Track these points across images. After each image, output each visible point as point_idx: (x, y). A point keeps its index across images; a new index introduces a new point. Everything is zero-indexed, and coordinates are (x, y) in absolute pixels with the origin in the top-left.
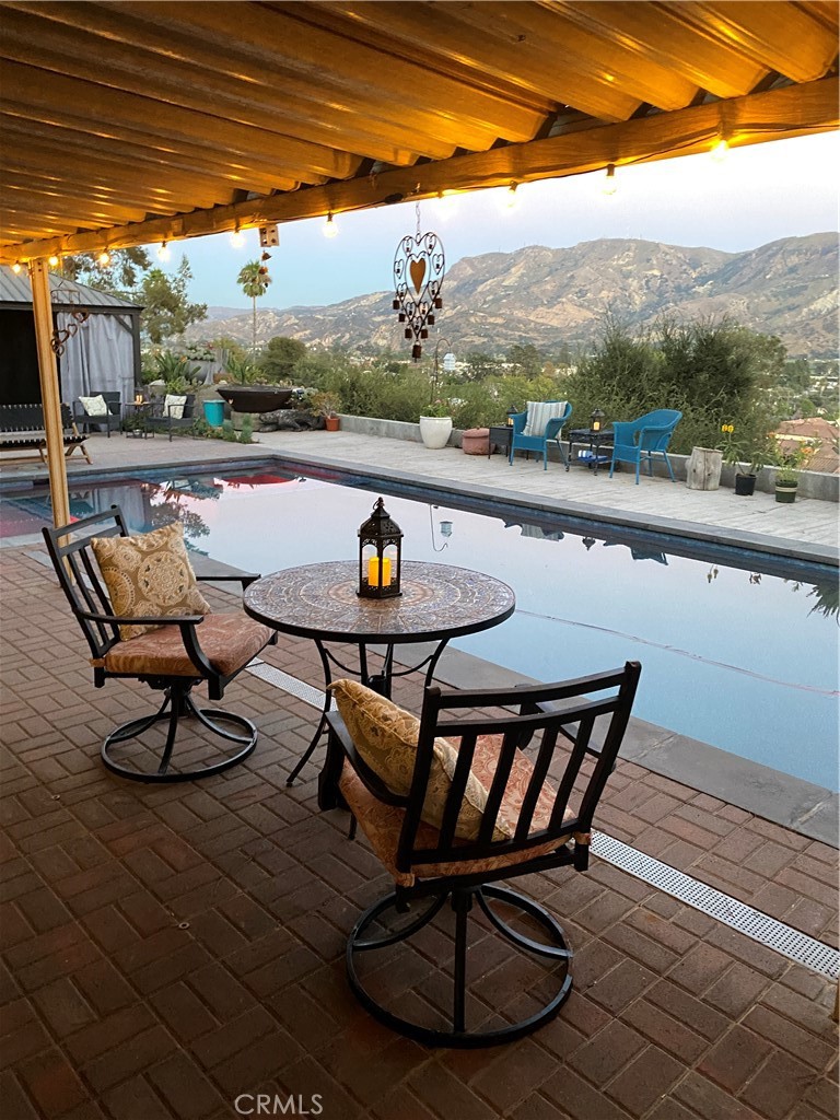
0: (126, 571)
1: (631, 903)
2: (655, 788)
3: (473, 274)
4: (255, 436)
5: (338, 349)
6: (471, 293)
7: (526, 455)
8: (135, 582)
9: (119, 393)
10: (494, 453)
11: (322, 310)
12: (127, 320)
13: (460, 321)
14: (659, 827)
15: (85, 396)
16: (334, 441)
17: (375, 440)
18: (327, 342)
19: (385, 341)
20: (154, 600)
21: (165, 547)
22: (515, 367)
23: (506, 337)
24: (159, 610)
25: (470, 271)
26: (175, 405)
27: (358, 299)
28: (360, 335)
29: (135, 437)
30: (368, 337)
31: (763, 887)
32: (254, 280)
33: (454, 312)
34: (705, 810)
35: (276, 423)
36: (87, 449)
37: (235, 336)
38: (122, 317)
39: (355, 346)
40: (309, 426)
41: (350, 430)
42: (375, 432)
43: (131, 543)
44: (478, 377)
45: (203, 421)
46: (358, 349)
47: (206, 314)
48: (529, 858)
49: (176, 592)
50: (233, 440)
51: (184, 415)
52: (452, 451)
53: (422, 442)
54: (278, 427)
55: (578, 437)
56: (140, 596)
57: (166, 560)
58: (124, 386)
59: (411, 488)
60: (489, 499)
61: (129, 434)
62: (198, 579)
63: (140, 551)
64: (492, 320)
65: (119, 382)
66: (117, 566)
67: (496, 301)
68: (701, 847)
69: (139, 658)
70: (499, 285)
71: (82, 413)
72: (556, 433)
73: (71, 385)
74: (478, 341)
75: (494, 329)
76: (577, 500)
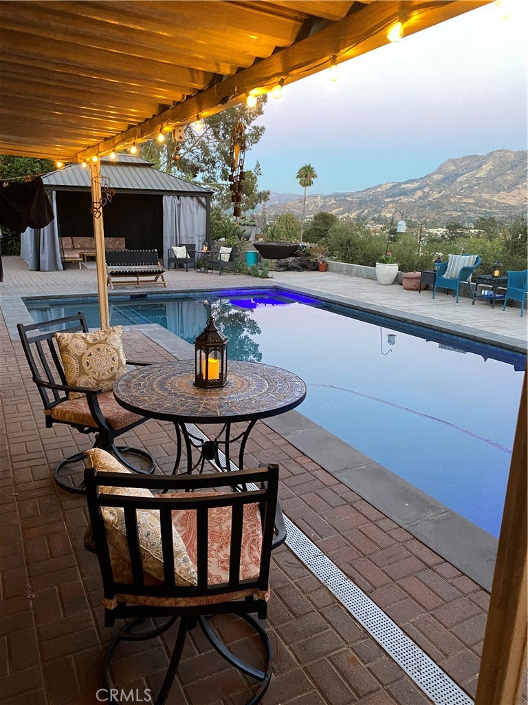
0: (75, 355)
1: (344, 644)
2: (411, 552)
3: (454, 170)
4: (270, 274)
5: (361, 220)
6: (452, 182)
7: (447, 291)
8: (80, 363)
9: (195, 245)
10: (425, 289)
11: (351, 195)
12: (203, 200)
13: (443, 201)
14: (398, 584)
15: (176, 246)
16: (320, 278)
17: (348, 278)
18: (353, 215)
19: (391, 215)
20: (92, 375)
21: (104, 342)
22: (480, 232)
23: (475, 212)
24: (95, 381)
25: (453, 168)
26: (225, 253)
27: (375, 188)
28: (375, 210)
29: (201, 272)
30: (380, 212)
31: (460, 652)
32: (306, 176)
33: (440, 195)
34: (442, 577)
35: (287, 266)
36: (165, 278)
37: (296, 212)
38: (200, 198)
39: (371, 218)
40: (308, 268)
41: (333, 271)
42: (349, 273)
43: (83, 337)
44: (452, 238)
45: (244, 263)
46: (372, 219)
47: (269, 197)
48: (214, 602)
49: (108, 371)
50: (257, 276)
51: (230, 260)
52: (397, 287)
53: (377, 280)
54: (288, 268)
55: (482, 280)
56: (82, 371)
57: (103, 350)
58: (199, 241)
59: (355, 311)
60: (405, 321)
61: (199, 270)
62: (127, 363)
63: (88, 343)
64: (466, 200)
65: (196, 238)
66: (69, 351)
67: (470, 188)
68: (424, 608)
69: (68, 412)
70: (473, 176)
71: (173, 257)
72: (467, 277)
73: (168, 239)
74: (455, 214)
75: (467, 206)
76: (468, 325)
